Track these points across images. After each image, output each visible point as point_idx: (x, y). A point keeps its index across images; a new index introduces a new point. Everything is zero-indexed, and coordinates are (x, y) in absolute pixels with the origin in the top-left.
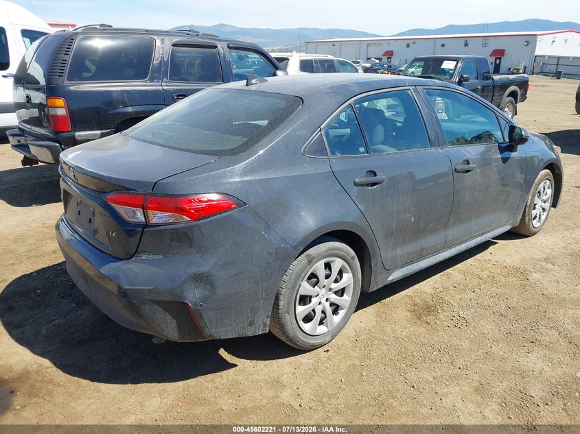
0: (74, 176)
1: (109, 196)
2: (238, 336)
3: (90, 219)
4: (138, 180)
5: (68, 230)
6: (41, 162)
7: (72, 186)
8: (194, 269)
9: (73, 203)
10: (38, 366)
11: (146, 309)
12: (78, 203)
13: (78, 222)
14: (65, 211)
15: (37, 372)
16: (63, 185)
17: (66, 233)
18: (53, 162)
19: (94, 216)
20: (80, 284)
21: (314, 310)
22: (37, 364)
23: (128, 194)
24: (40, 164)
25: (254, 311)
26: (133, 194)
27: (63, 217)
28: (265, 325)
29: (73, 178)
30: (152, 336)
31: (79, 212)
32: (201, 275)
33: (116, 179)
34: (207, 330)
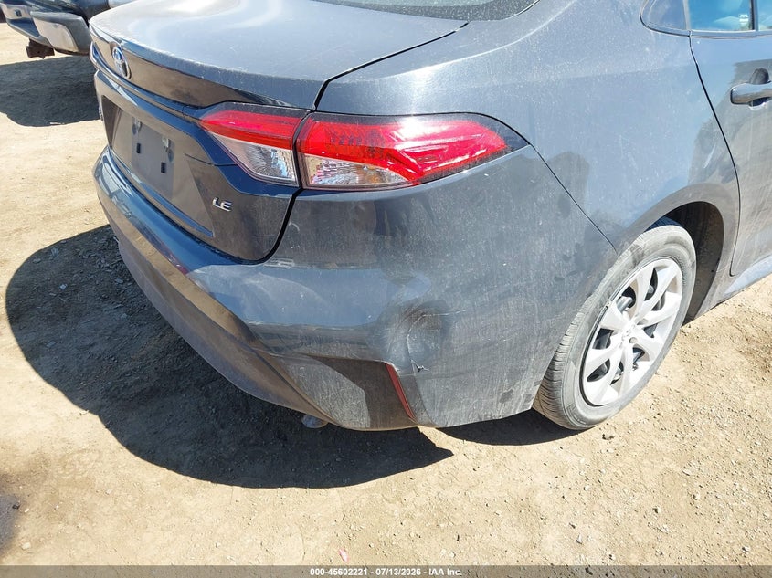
0: (124, 66)
1: (208, 117)
2: (478, 420)
3: (163, 165)
4: (280, 75)
5: (117, 180)
6: (59, 51)
7: (120, 90)
8: (408, 295)
9: (123, 125)
10: (64, 445)
11: (299, 371)
12: (134, 127)
13: (138, 168)
14: (110, 142)
15: (63, 461)
16: (101, 89)
17: (114, 183)
18: (75, 51)
19: (171, 158)
20: (148, 288)
21: (608, 363)
22: (63, 440)
23: (256, 111)
24: (58, 55)
25: (515, 374)
26: (270, 112)
27: (107, 154)
28: (528, 397)
29: (121, 72)
30: (303, 415)
31: (139, 146)
32: (423, 306)
33: (227, 74)
34: (425, 415)
